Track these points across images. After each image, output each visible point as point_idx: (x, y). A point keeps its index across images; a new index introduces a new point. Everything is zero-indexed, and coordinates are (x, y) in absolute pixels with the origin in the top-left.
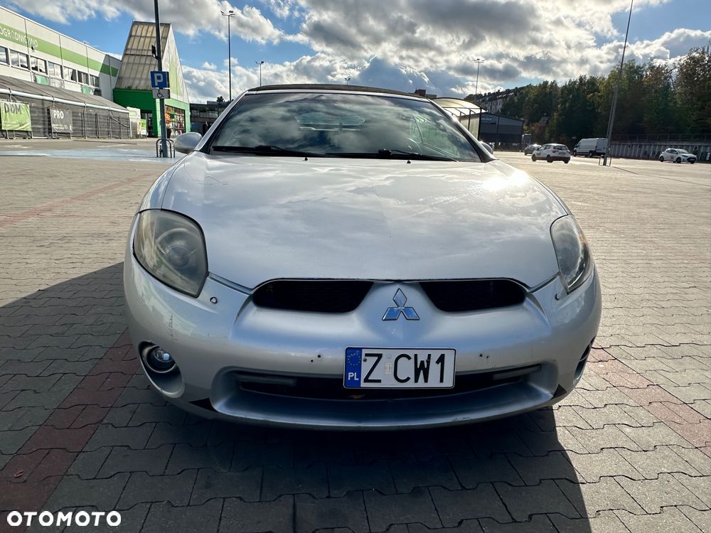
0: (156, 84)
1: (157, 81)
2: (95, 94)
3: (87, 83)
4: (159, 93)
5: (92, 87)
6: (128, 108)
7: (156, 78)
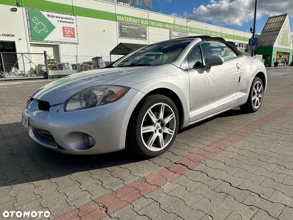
0: (251, 44)
1: (251, 42)
2: (245, 51)
3: (243, 47)
4: (252, 48)
5: (245, 48)
6: (256, 55)
7: (251, 41)
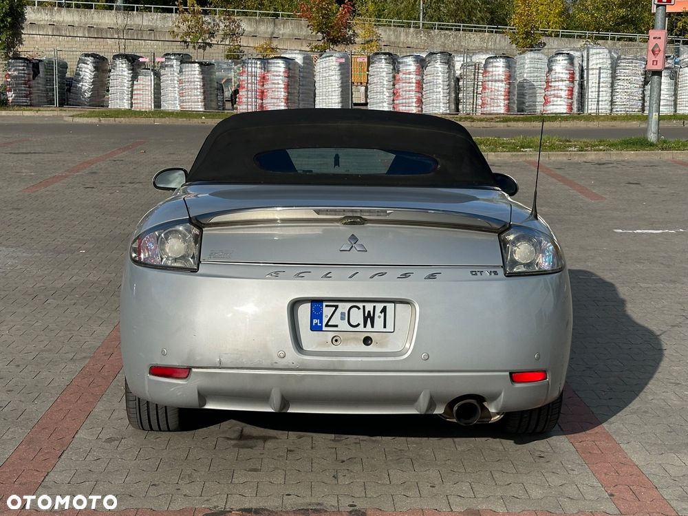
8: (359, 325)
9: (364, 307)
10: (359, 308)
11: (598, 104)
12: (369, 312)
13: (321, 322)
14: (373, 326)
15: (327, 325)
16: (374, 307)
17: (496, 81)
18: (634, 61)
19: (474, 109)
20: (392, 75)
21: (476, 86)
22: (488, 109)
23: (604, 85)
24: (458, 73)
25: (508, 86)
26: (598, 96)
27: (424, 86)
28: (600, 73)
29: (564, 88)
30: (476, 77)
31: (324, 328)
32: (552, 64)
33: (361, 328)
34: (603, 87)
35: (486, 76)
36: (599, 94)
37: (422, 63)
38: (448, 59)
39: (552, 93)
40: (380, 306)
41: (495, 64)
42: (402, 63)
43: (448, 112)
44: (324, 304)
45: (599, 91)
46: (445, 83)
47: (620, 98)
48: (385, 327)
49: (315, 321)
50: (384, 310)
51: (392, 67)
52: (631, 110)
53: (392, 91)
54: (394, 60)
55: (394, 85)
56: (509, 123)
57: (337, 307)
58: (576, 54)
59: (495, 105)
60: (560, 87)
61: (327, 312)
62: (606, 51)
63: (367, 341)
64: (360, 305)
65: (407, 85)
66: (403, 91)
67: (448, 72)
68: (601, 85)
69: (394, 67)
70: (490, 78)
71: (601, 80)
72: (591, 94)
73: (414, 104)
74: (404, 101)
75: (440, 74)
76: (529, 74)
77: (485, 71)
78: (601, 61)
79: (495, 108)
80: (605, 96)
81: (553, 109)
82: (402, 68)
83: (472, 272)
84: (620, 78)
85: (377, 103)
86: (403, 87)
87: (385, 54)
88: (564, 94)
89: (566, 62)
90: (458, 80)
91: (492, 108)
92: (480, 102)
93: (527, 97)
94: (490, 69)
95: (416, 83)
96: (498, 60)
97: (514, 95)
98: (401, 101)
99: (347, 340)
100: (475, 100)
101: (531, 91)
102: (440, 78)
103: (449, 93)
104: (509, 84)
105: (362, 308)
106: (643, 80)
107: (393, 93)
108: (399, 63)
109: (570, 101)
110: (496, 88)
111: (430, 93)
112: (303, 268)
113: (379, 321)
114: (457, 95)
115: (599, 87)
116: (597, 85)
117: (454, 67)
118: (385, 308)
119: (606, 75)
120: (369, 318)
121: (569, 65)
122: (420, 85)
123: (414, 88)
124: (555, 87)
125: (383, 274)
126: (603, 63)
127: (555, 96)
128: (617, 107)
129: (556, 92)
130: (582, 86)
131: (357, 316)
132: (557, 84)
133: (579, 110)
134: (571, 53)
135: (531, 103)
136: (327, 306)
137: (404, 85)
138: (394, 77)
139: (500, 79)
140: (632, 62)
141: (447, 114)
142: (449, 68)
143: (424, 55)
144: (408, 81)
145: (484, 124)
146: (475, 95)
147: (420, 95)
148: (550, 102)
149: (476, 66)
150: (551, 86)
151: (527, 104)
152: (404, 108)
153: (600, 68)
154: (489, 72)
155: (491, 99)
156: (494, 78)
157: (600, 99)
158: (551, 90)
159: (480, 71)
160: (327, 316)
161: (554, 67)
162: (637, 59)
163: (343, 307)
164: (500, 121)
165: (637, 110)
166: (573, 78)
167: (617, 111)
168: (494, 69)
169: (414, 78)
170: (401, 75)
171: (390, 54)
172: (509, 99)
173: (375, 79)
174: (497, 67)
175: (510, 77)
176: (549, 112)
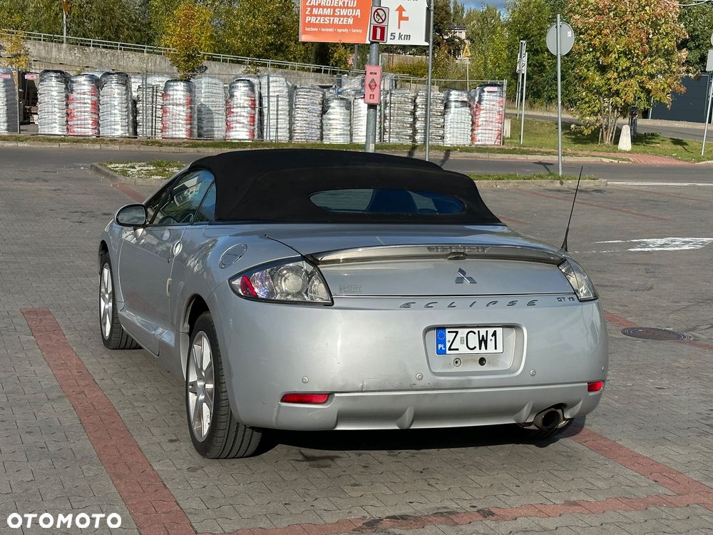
8: (475, 347)
9: (479, 332)
10: (475, 333)
11: (277, 132)
12: (483, 336)
13: (445, 347)
14: (486, 349)
15: (450, 349)
16: (487, 331)
17: (177, 105)
18: (312, 91)
19: (154, 133)
20: (64, 94)
21: (154, 109)
22: (169, 133)
23: (282, 112)
24: (135, 94)
25: (189, 110)
26: (277, 124)
27: (101, 107)
28: (278, 101)
29: (245, 114)
30: (155, 100)
31: (448, 352)
32: (233, 90)
33: (477, 350)
34: (281, 114)
35: (166, 100)
36: (277, 122)
37: (98, 84)
38: (124, 79)
39: (235, 119)
40: (491, 331)
41: (175, 88)
42: (76, 82)
43: (127, 135)
44: (447, 330)
45: (277, 119)
46: (123, 105)
47: (299, 125)
48: (496, 349)
49: (440, 346)
50: (494, 334)
51: (64, 86)
52: (310, 138)
53: (65, 111)
54: (66, 79)
55: (67, 105)
56: (200, 149)
57: (457, 332)
58: (255, 81)
59: (177, 129)
60: (243, 114)
61: (449, 337)
62: (284, 80)
63: (482, 361)
64: (476, 330)
65: (82, 105)
66: (77, 112)
67: (126, 94)
68: (279, 112)
69: (67, 86)
70: (171, 102)
71: (280, 108)
72: (270, 121)
73: (90, 126)
74: (79, 122)
75: (116, 96)
76: (207, 99)
77: (164, 95)
78: (278, 89)
79: (177, 133)
80: (284, 124)
81: (236, 135)
82: (75, 87)
83: (558, 298)
84: (299, 106)
85: (48, 124)
86: (77, 108)
87: (56, 72)
88: (245, 121)
89: (247, 89)
90: (135, 103)
91: (174, 133)
92: (159, 125)
93: (204, 122)
94: (171, 93)
95: (92, 104)
96: (179, 83)
97: (195, 120)
98: (76, 122)
99: (466, 361)
100: (154, 124)
101: (207, 116)
102: (117, 99)
103: (128, 116)
104: (191, 108)
105: (477, 333)
106: (321, 109)
107: (67, 113)
108: (73, 82)
109: (252, 128)
110: (177, 112)
111: (107, 115)
112: (431, 299)
113: (491, 344)
114: (135, 117)
115: (277, 114)
116: (275, 112)
117: (131, 88)
118: (495, 331)
119: (284, 103)
120: (483, 341)
121: (250, 92)
122: (96, 106)
123: (88, 109)
124: (237, 113)
125: (495, 302)
126: (279, 91)
127: (237, 122)
128: (296, 134)
129: (238, 118)
130: (261, 113)
131: (474, 340)
132: (239, 110)
133: (259, 137)
134: (251, 79)
135: (209, 128)
136: (449, 332)
137: (79, 105)
138: (67, 97)
139: (181, 102)
140: (310, 92)
141: (125, 137)
142: (127, 90)
143: (99, 75)
144: (82, 101)
145: (173, 149)
146: (154, 118)
147: (97, 117)
148: (233, 128)
149: (154, 89)
150: (233, 112)
151: (205, 129)
152: (79, 129)
153: (278, 96)
154: (170, 95)
155: (173, 123)
156: (175, 101)
157: (279, 126)
158: (234, 116)
159: (159, 94)
160: (449, 341)
161: (235, 94)
162: (314, 89)
163: (463, 333)
164: (189, 147)
165: (316, 138)
166: (255, 105)
167: (297, 139)
168: (175, 92)
169: (88, 99)
170: (74, 95)
171: (61, 72)
172: (191, 124)
173: (46, 98)
174: (176, 90)
175: (191, 102)
176: (232, 138)
